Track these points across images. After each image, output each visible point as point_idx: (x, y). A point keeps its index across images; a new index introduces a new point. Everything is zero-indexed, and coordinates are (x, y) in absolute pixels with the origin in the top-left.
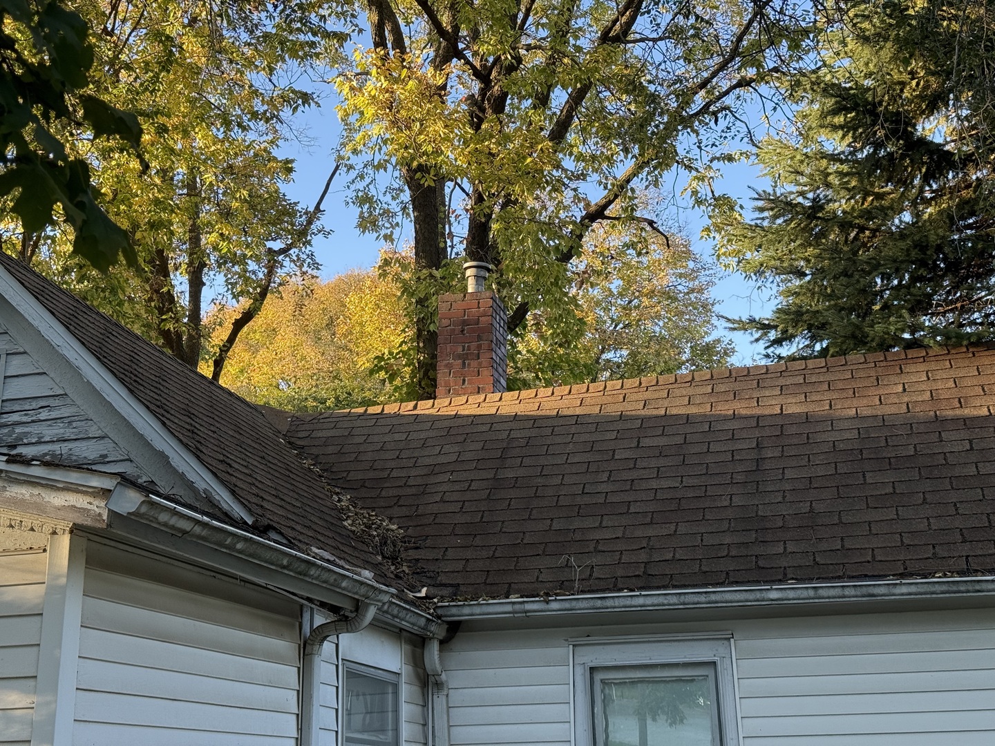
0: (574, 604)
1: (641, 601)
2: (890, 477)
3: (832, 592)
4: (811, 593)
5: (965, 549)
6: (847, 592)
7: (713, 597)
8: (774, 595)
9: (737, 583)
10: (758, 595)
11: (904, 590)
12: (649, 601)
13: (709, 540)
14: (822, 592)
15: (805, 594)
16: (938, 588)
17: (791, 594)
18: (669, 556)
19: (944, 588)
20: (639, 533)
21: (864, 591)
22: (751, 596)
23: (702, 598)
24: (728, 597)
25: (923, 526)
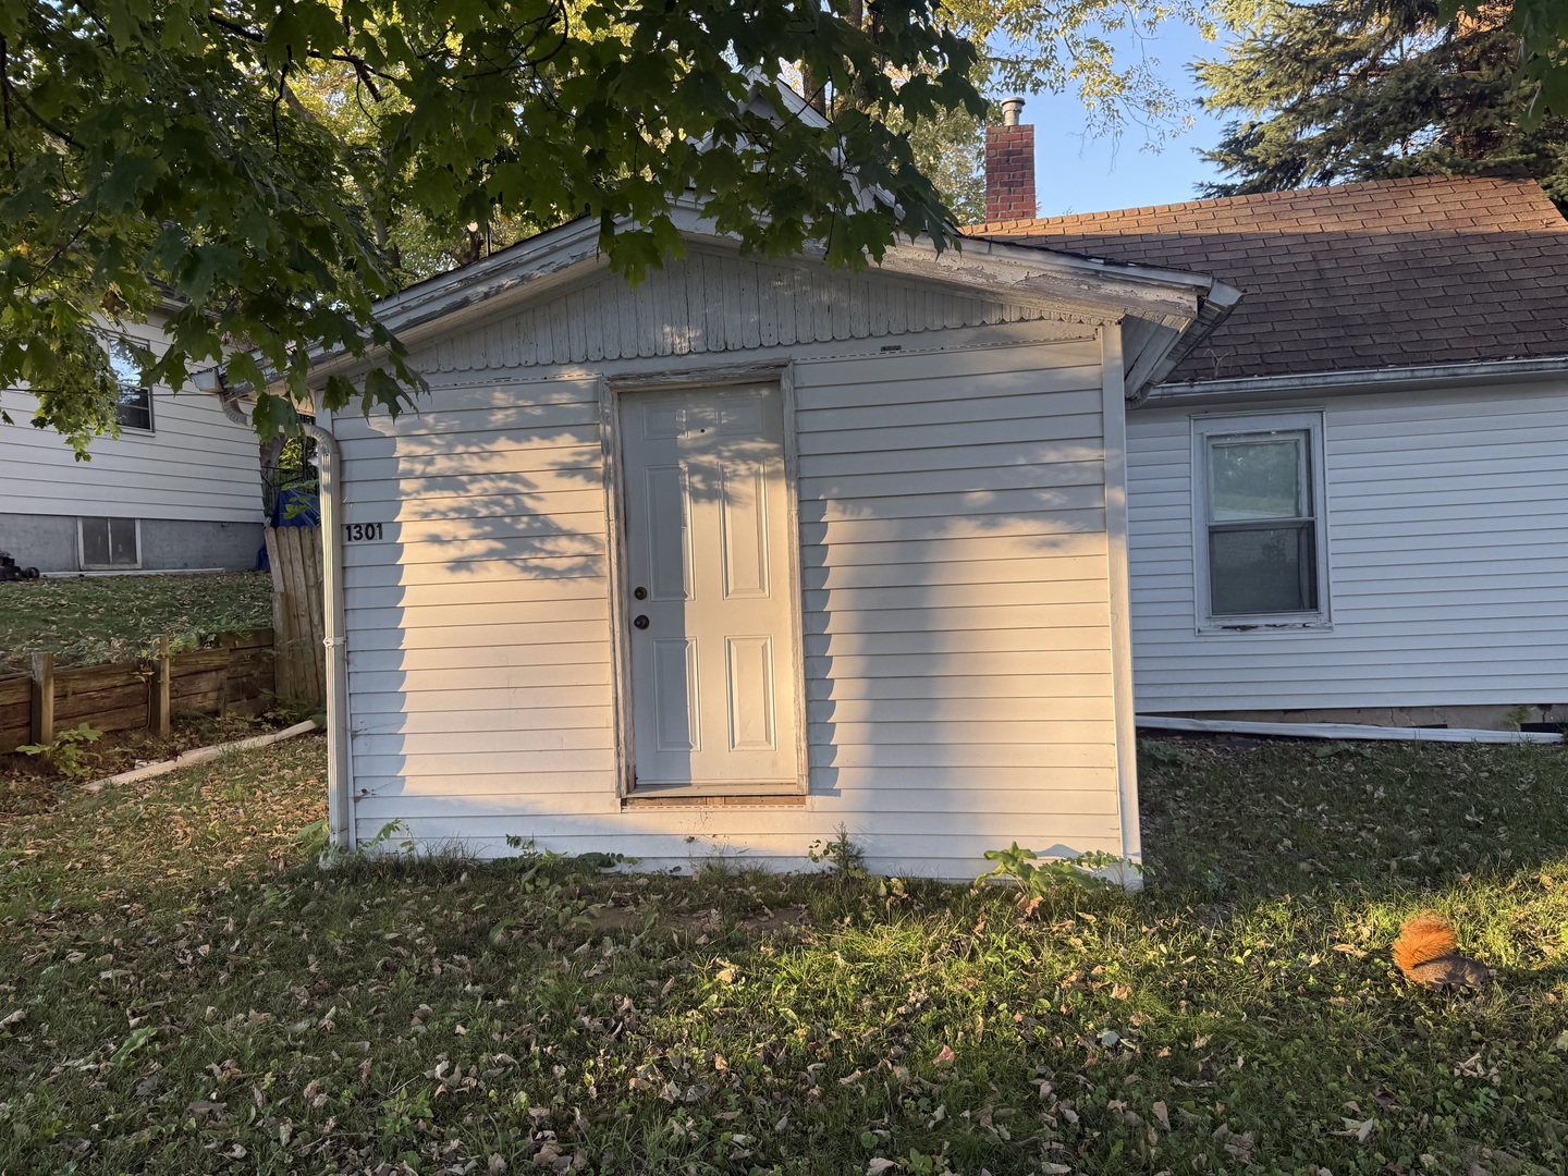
0: (1214, 387)
1: (1270, 383)
2: (1438, 283)
3: (1425, 373)
4: (1409, 374)
5: (1521, 338)
6: (1437, 373)
7: (1329, 380)
8: (1378, 376)
9: (1345, 368)
10: (1366, 377)
11: (1482, 370)
12: (1276, 383)
13: (1305, 335)
14: (1417, 374)
15: (1403, 375)
16: (1509, 368)
17: (1392, 376)
18: (1279, 349)
19: (1514, 368)
20: (1242, 330)
21: (1451, 371)
22: (1359, 378)
23: (1320, 380)
24: (1341, 379)
25: (1481, 320)
